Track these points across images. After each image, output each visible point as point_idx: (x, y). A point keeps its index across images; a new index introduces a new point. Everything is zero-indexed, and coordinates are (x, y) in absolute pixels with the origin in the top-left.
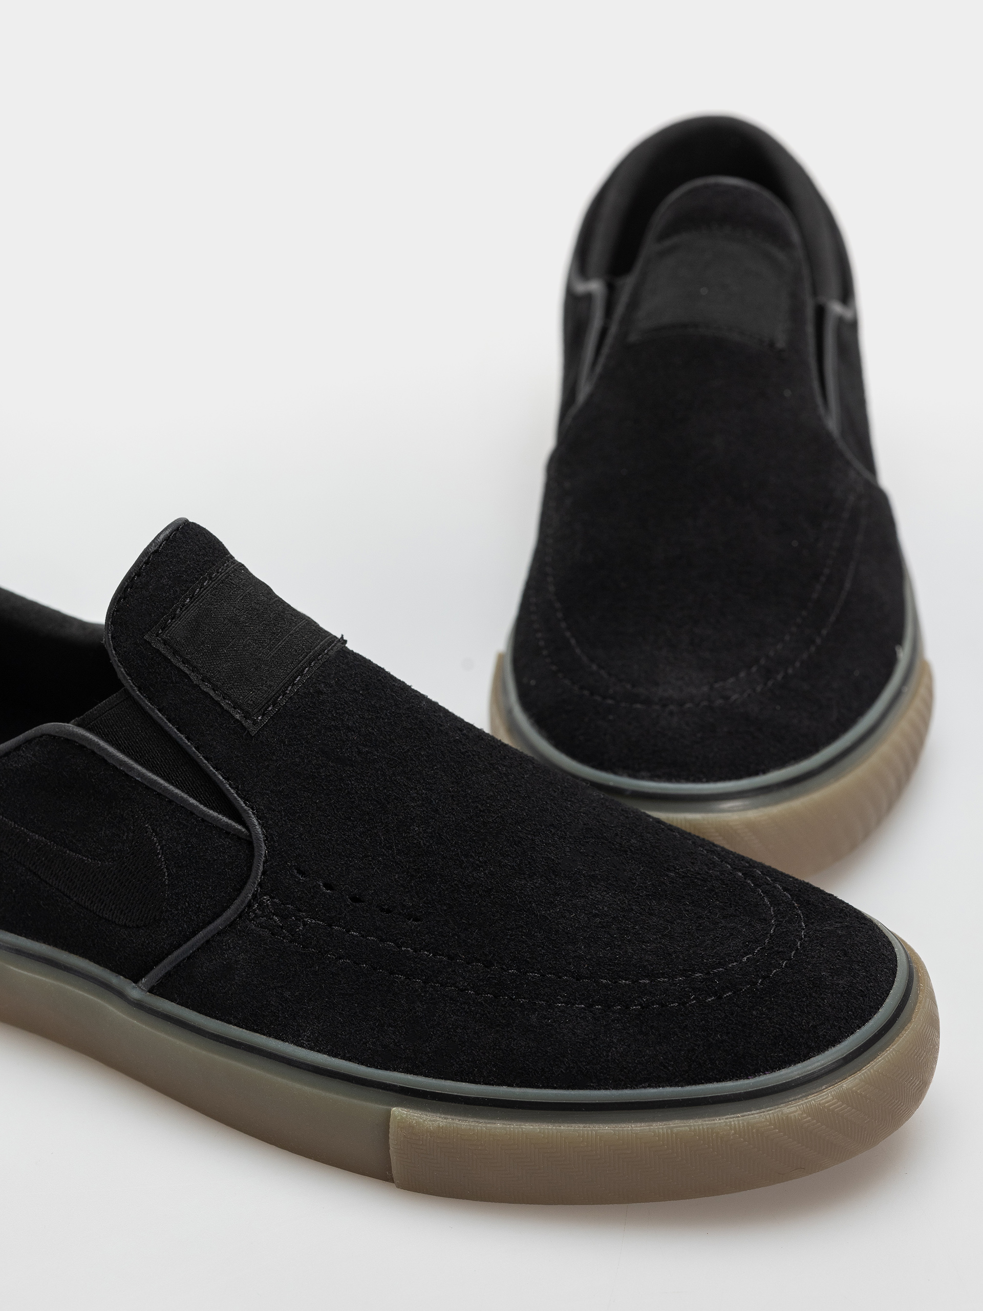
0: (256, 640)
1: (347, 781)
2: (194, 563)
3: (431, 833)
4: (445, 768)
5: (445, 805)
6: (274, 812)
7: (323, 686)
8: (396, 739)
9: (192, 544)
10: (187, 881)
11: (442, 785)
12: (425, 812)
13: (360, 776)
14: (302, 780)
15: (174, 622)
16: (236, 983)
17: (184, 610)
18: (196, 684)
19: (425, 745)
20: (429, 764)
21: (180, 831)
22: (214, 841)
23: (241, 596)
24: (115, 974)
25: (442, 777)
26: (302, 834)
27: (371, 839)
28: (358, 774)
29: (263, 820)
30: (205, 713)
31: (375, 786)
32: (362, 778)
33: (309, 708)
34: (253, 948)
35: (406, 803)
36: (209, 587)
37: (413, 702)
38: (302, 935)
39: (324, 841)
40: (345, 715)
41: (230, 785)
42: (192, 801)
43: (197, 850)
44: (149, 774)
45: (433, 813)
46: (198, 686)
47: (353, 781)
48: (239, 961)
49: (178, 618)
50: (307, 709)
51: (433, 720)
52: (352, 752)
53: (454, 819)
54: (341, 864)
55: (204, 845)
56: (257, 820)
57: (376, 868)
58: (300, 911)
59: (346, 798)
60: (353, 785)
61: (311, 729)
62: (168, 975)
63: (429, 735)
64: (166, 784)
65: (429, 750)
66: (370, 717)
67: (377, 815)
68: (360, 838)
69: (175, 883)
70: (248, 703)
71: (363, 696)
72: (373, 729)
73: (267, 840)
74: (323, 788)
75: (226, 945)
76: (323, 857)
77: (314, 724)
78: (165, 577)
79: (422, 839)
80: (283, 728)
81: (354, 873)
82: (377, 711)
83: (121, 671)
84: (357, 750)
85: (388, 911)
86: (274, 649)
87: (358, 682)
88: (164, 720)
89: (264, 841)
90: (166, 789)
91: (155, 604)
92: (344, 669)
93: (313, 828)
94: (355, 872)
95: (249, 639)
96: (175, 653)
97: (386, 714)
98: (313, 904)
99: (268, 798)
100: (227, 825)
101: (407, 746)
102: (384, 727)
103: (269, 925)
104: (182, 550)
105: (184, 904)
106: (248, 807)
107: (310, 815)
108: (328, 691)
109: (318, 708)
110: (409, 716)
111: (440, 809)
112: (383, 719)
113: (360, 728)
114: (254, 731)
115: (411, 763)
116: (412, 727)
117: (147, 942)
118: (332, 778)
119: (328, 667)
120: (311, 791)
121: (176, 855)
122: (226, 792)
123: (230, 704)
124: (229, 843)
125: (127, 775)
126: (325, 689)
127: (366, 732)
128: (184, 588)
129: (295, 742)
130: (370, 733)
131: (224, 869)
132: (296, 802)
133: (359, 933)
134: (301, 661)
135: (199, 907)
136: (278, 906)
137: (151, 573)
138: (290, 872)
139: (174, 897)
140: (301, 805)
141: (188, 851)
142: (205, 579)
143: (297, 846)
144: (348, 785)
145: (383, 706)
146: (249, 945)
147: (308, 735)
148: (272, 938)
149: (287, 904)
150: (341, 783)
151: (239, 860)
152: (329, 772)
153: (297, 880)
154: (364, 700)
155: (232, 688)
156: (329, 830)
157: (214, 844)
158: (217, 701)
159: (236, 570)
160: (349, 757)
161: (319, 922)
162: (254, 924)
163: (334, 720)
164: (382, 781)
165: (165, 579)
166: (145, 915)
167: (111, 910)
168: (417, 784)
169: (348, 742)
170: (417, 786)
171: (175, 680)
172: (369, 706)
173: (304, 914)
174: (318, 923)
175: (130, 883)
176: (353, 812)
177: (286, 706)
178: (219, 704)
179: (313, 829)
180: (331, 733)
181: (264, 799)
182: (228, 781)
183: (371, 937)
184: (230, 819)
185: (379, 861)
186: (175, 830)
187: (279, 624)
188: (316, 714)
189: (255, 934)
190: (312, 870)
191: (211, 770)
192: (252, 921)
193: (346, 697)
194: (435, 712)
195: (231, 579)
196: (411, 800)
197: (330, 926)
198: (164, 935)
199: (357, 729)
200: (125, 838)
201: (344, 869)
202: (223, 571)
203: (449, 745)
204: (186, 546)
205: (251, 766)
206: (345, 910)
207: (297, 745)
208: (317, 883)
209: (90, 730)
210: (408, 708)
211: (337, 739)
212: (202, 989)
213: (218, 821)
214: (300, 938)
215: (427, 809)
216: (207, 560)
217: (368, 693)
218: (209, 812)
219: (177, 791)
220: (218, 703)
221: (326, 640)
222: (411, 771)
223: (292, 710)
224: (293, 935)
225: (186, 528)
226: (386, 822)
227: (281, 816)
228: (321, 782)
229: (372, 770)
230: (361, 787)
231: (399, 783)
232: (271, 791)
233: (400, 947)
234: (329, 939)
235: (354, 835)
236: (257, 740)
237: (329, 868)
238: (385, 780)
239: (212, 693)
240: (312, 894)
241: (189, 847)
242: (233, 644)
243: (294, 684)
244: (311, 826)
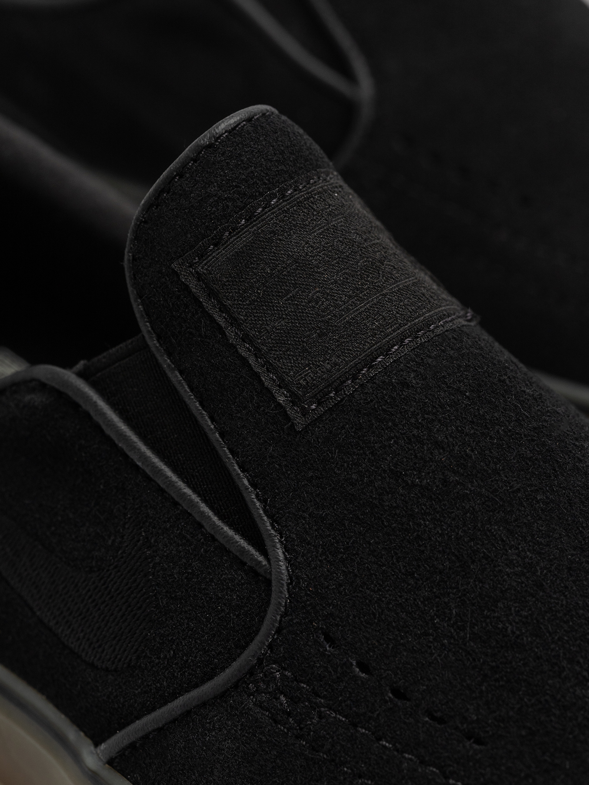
0: (328, 294)
1: (420, 519)
2: (261, 170)
3: (526, 617)
4: (569, 525)
5: (556, 580)
6: (308, 545)
7: (412, 376)
8: (503, 470)
9: (264, 143)
10: (177, 620)
11: (558, 549)
12: (524, 585)
13: (440, 516)
14: (356, 506)
15: (217, 250)
16: (214, 780)
17: (234, 236)
18: (232, 344)
19: (547, 485)
20: (546, 515)
21: (181, 547)
22: (222, 571)
23: (321, 228)
24: (75, 728)
25: (561, 538)
26: (341, 585)
27: (438, 611)
28: (438, 512)
29: (292, 555)
30: (238, 387)
31: (458, 534)
32: (442, 519)
33: (385, 405)
34: (244, 736)
35: (499, 566)
36: (276, 209)
37: (545, 421)
38: (314, 732)
39: (370, 601)
40: (436, 423)
41: (257, 496)
42: (204, 508)
43: (198, 578)
44: (156, 460)
45: (535, 588)
46: (235, 347)
47: (428, 520)
48: (224, 750)
49: (223, 245)
50: (381, 406)
51: (570, 452)
52: (435, 478)
53: (564, 602)
54: (387, 638)
55: (209, 573)
56: (284, 553)
57: (435, 655)
58: (317, 695)
59: (414, 544)
60: (426, 527)
61: (382, 436)
62: (132, 746)
63: (556, 472)
64: (174, 478)
65: (551, 494)
66: (472, 431)
67: (453, 576)
68: (422, 606)
69: (162, 620)
70: (299, 383)
71: (469, 399)
72: (472, 451)
73: (291, 583)
74: (383, 524)
75: (210, 723)
76: (364, 623)
77: (387, 429)
78: (215, 184)
79: (511, 624)
80: (343, 427)
81: (403, 655)
82: (486, 425)
83: (138, 308)
84: (442, 477)
85: (440, 721)
86: (351, 312)
87: (467, 379)
88: (184, 388)
89: (288, 585)
90: (172, 484)
91: (194, 220)
92: (451, 357)
93: (358, 579)
94: (405, 654)
95: (318, 292)
96: (212, 294)
97: (498, 431)
98: (337, 689)
99: (303, 525)
100: (243, 550)
101: (518, 483)
102: (490, 449)
103: (272, 707)
104: (247, 150)
105: (169, 652)
106: (276, 531)
107: (358, 559)
108: (418, 384)
109: (397, 406)
110: (533, 440)
111: (547, 584)
112: (491, 438)
113: (453, 445)
114: (300, 422)
115: (518, 509)
116: (532, 457)
117: (115, 694)
118: (398, 512)
119: (428, 350)
120: (365, 525)
121: (170, 581)
122: (249, 504)
123: (274, 381)
124: (242, 578)
125: (126, 456)
126: (414, 381)
127: (460, 453)
128: (239, 204)
129: (355, 450)
130: (467, 455)
131: (228, 613)
132: (342, 537)
133: (394, 745)
134: (388, 336)
135: (187, 660)
136: (289, 682)
137: (197, 175)
138: (313, 636)
139: (158, 639)
140: (348, 543)
141: (186, 578)
142: (273, 196)
143: (330, 601)
144: (419, 525)
145: (497, 419)
146: (240, 730)
147: (376, 443)
148: (272, 726)
149: (302, 682)
150: (410, 521)
151: (251, 604)
152: (396, 502)
153: (321, 650)
154: (470, 405)
155: (282, 358)
156: (381, 586)
157: (222, 576)
158: (256, 373)
159: (325, 191)
160: (429, 485)
161: (341, 718)
162: (252, 701)
163: (418, 428)
164: (469, 529)
165: (214, 187)
166: (119, 656)
167: (79, 639)
168: (521, 541)
169: (431, 464)
170: (519, 544)
171: (205, 333)
172: (475, 416)
173: (322, 701)
174: (339, 719)
175: (106, 606)
176: (419, 566)
177: (353, 397)
178: (259, 377)
179: (358, 581)
180: (410, 446)
181: (298, 524)
182: (255, 490)
183: (409, 754)
184: (249, 544)
185: (443, 645)
186: (174, 545)
187: (368, 276)
188: (393, 415)
189: (251, 715)
190: (346, 639)
191: (235, 470)
192: (251, 695)
193: (443, 398)
194: (577, 439)
195: (312, 203)
196: (507, 565)
197: (355, 726)
198: (137, 690)
199: (448, 446)
200: (110, 542)
201: (390, 647)
202: (304, 189)
203: (584, 492)
204: (254, 144)
205: (289, 475)
206: (380, 707)
207: (358, 454)
208: (348, 660)
209: (94, 385)
210: (535, 428)
211: (416, 457)
212: (170, 777)
213: (233, 543)
214: (309, 734)
215: (527, 581)
216: (283, 170)
217: (479, 397)
218: (222, 528)
219: (188, 491)
220: (257, 376)
221: (436, 311)
222: (516, 520)
223: (360, 404)
224: (301, 729)
225: (263, 120)
226: (464, 590)
227: (317, 553)
228: (382, 515)
229: (458, 509)
230: (438, 532)
231: (494, 536)
232: (310, 515)
233: (447, 778)
234: (349, 745)
235: (415, 600)
236: (303, 438)
237: (369, 642)
238: (475, 528)
239: (252, 361)
240: (338, 675)
241: (188, 573)
242: (293, 295)
243: (371, 367)
244: (356, 575)
